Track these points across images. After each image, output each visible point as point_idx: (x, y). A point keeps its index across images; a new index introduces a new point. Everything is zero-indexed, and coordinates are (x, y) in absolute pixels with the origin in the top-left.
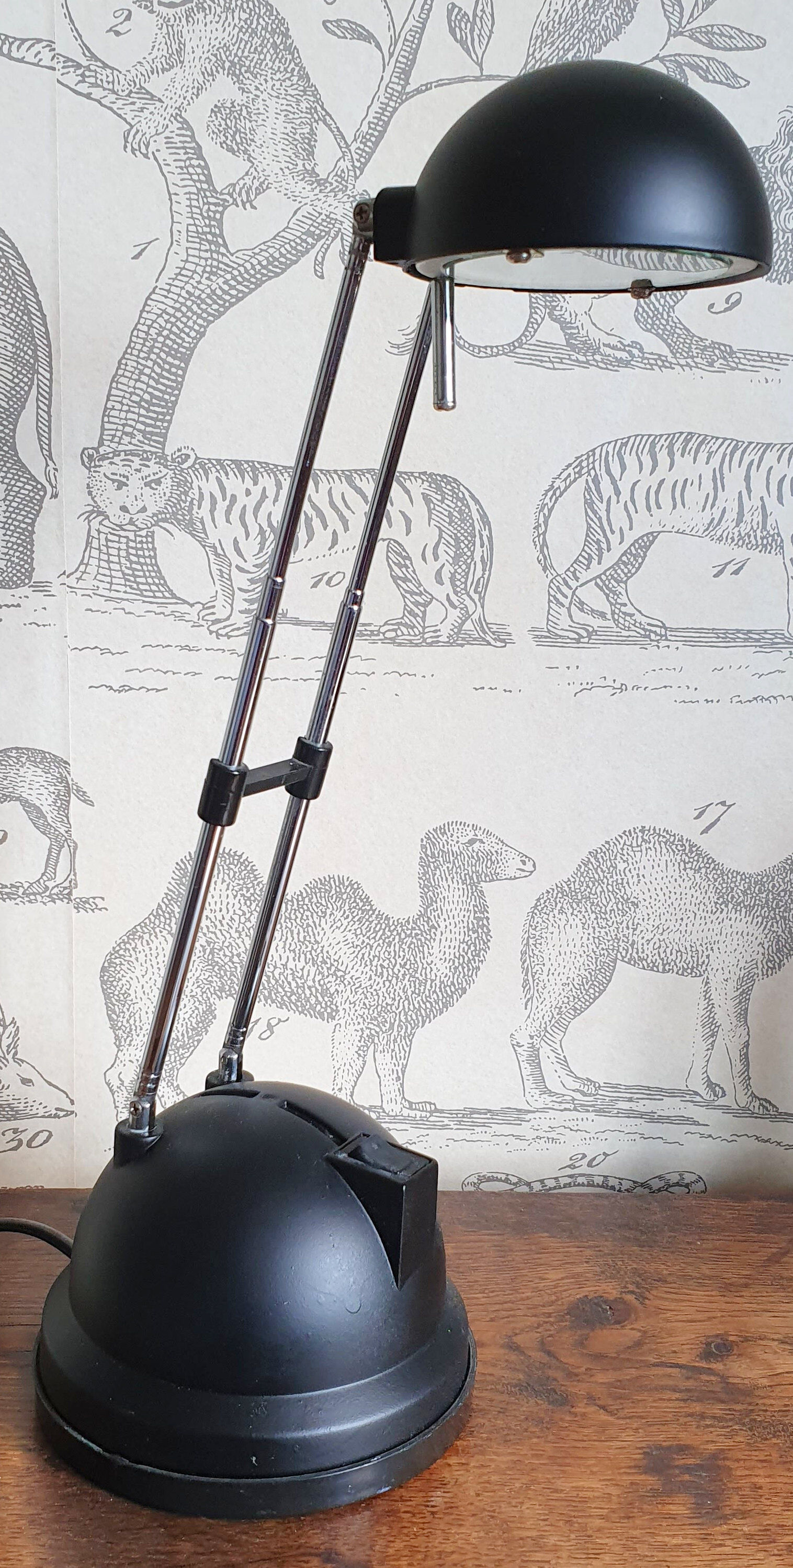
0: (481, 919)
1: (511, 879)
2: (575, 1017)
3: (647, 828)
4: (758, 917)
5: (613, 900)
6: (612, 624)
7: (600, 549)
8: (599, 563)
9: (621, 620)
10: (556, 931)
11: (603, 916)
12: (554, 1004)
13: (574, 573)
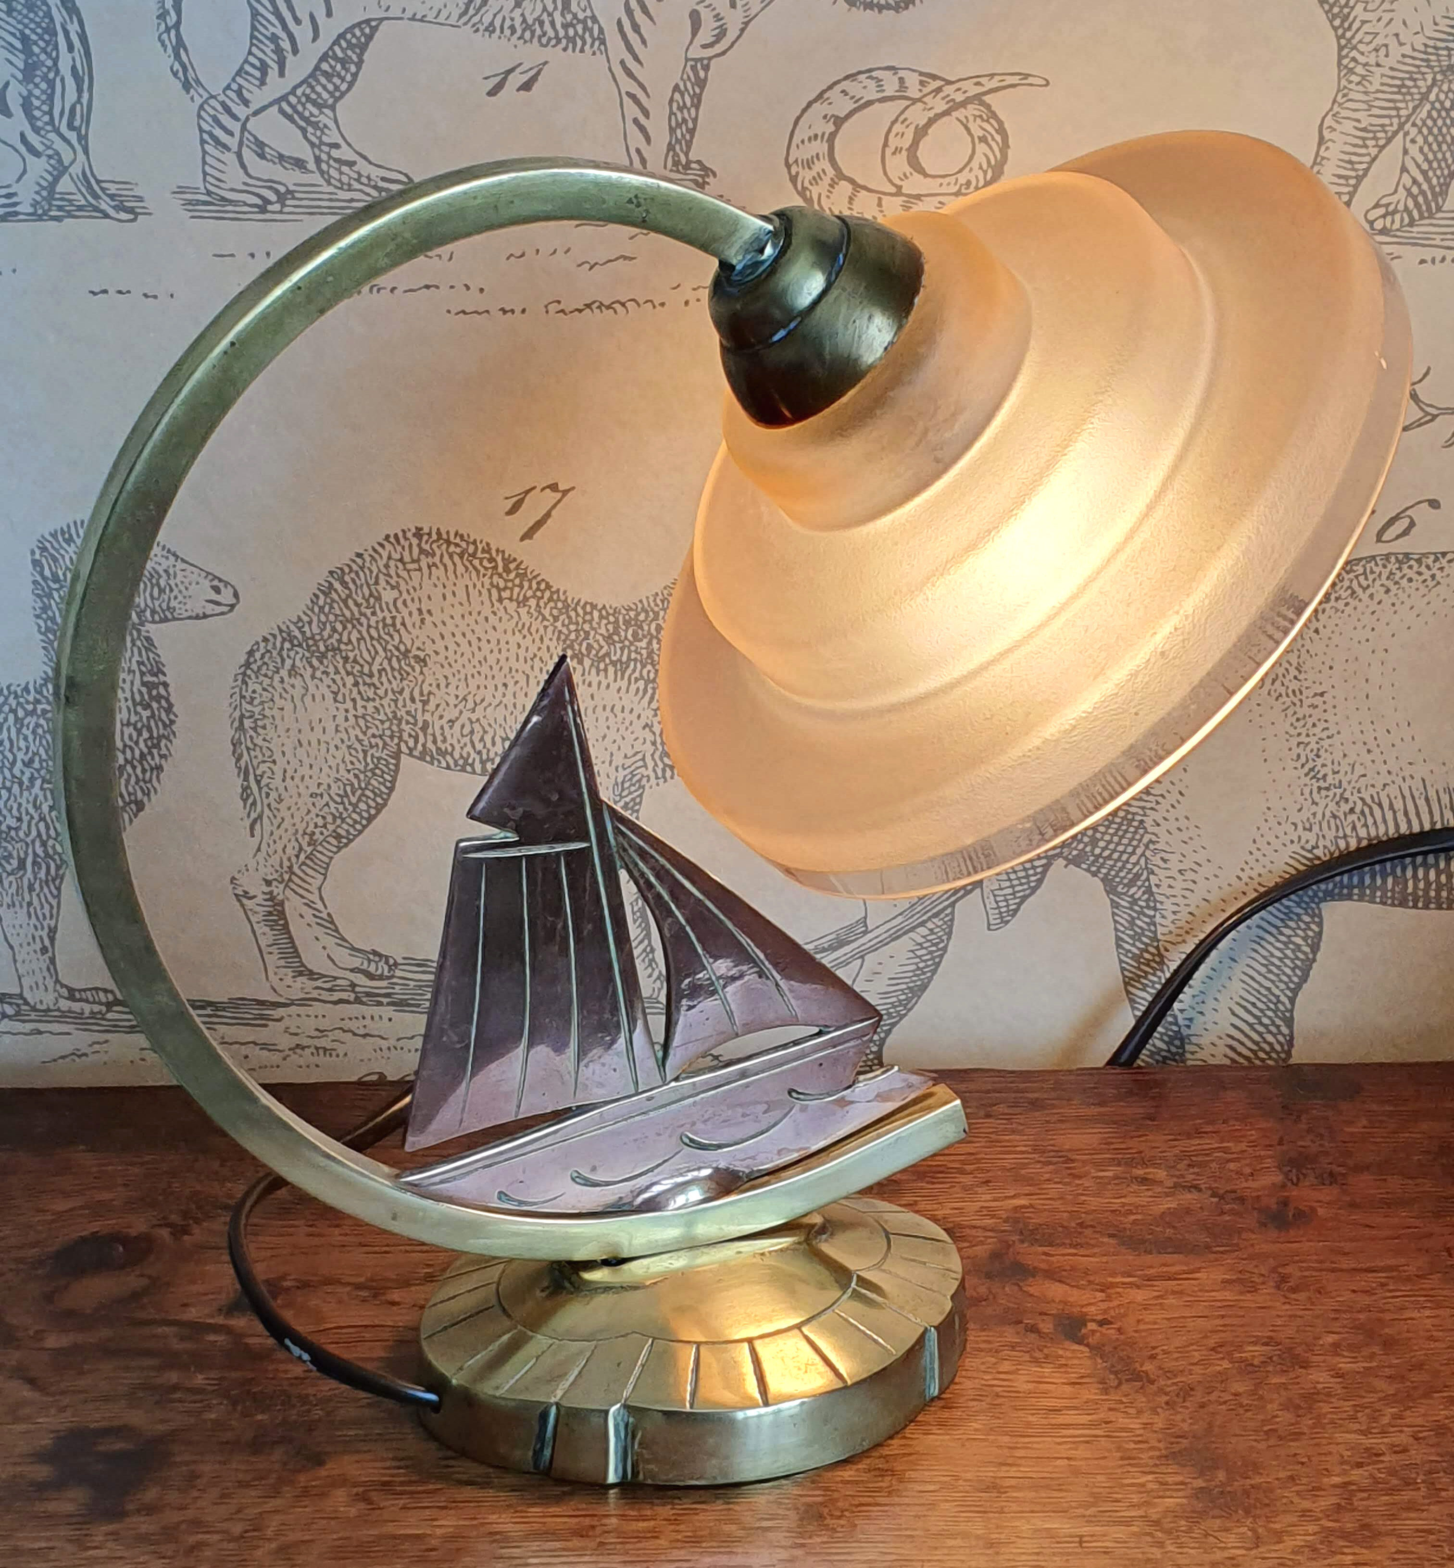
0: (155, 686)
1: (197, 617)
2: (340, 849)
3: (426, 530)
4: (636, 680)
5: (382, 654)
6: (317, 178)
7: (279, 51)
8: (282, 74)
9: (333, 172)
10: (289, 706)
11: (368, 680)
12: (301, 827)
13: (239, 93)
